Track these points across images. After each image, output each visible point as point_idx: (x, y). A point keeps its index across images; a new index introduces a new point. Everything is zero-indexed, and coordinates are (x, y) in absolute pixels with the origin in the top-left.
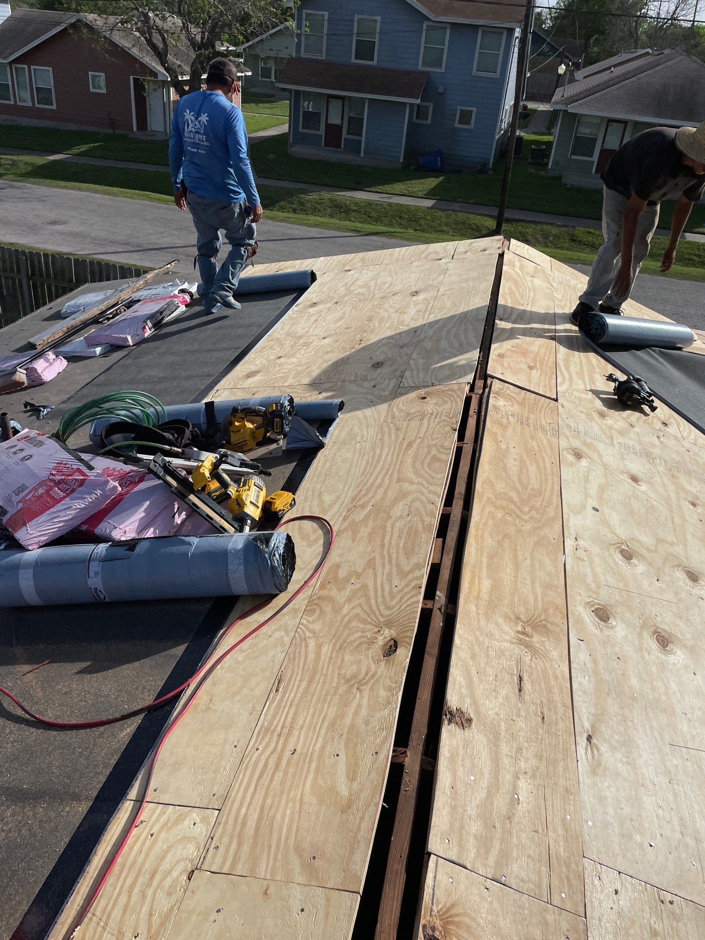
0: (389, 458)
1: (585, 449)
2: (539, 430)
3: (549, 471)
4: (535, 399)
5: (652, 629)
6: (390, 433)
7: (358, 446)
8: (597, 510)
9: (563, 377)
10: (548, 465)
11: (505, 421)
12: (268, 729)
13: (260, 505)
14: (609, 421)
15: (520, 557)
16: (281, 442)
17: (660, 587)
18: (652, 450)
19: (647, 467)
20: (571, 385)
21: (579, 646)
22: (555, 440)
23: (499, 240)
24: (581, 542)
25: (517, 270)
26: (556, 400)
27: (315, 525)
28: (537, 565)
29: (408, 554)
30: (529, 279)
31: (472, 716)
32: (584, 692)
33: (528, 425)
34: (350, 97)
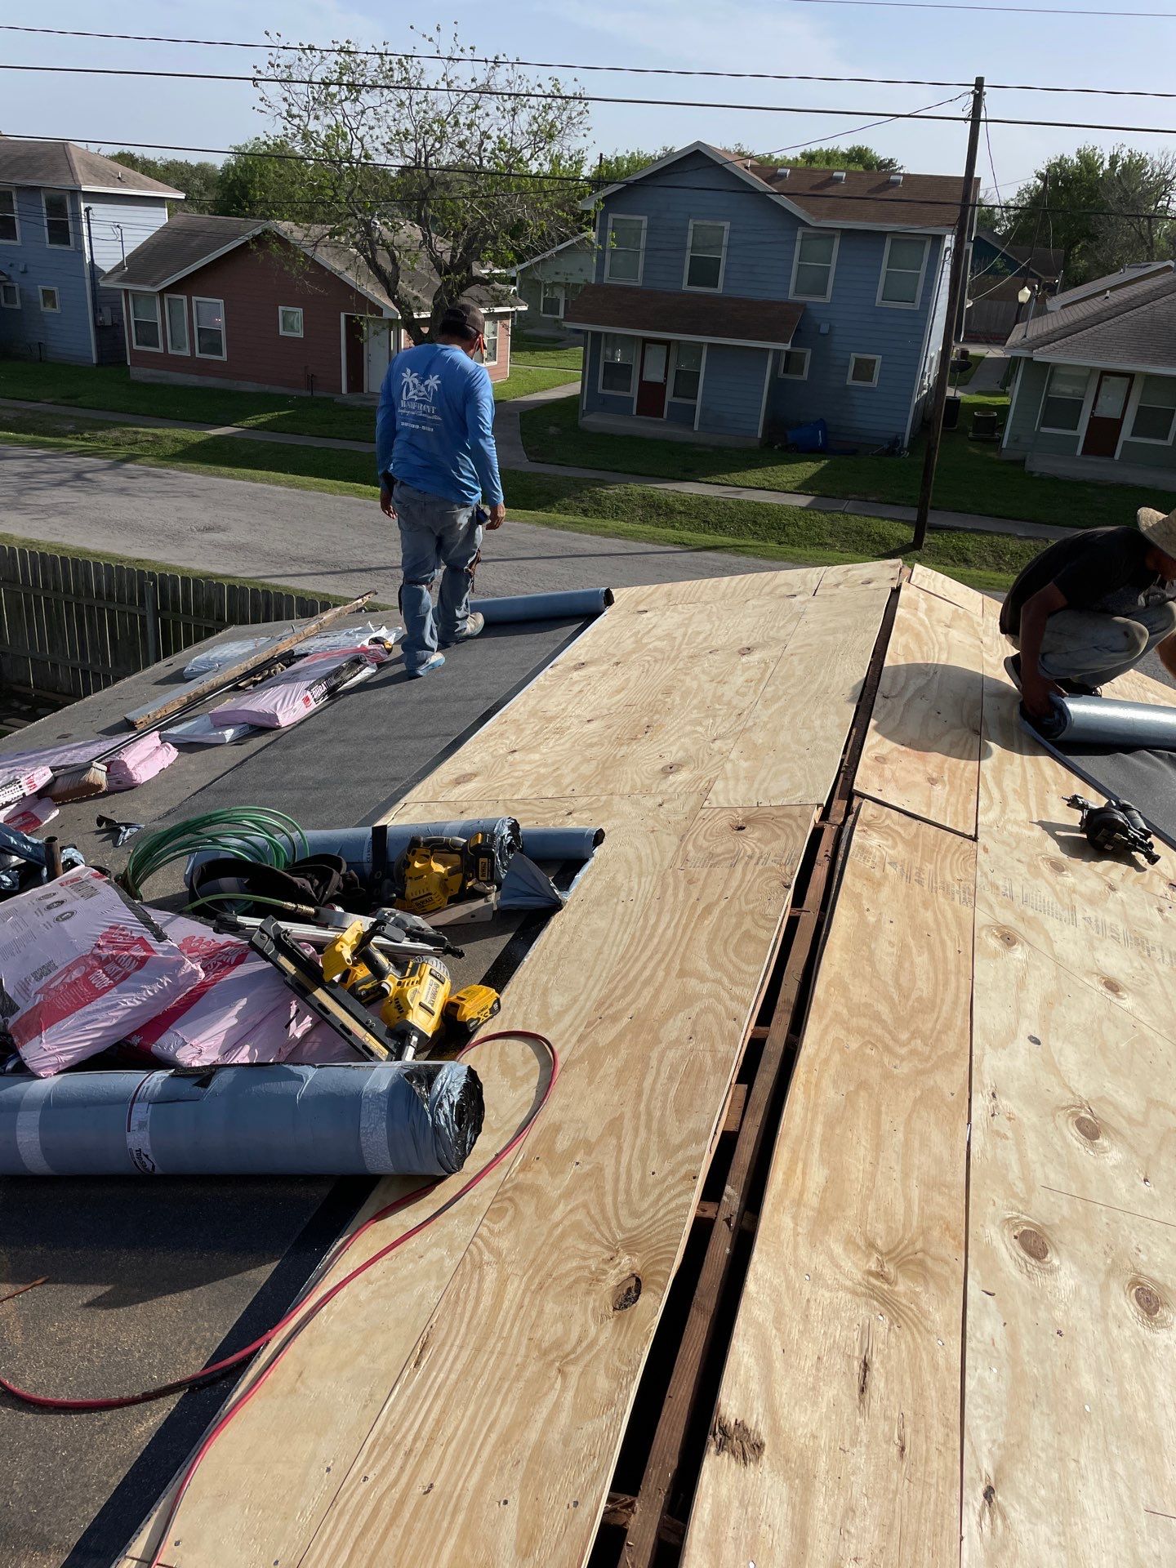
0: (670, 932)
1: (1021, 928)
2: (940, 891)
3: (952, 966)
4: (936, 836)
5: (1130, 1276)
6: (676, 888)
7: (620, 908)
8: (1037, 1042)
9: (991, 798)
10: (951, 954)
11: (877, 873)
12: (389, 1439)
13: (437, 1009)
14: (1069, 879)
15: (886, 1127)
16: (493, 898)
17: (1150, 1195)
18: (1148, 934)
19: (1136, 964)
20: (1003, 812)
21: (985, 1304)
22: (966, 910)
23: (894, 566)
24: (1003, 1102)
25: (922, 615)
26: (975, 839)
27: (529, 1049)
28: (916, 1144)
29: (681, 1112)
30: (940, 630)
31: (765, 1440)
32: (988, 1399)
33: (920, 882)
34: (679, 341)
